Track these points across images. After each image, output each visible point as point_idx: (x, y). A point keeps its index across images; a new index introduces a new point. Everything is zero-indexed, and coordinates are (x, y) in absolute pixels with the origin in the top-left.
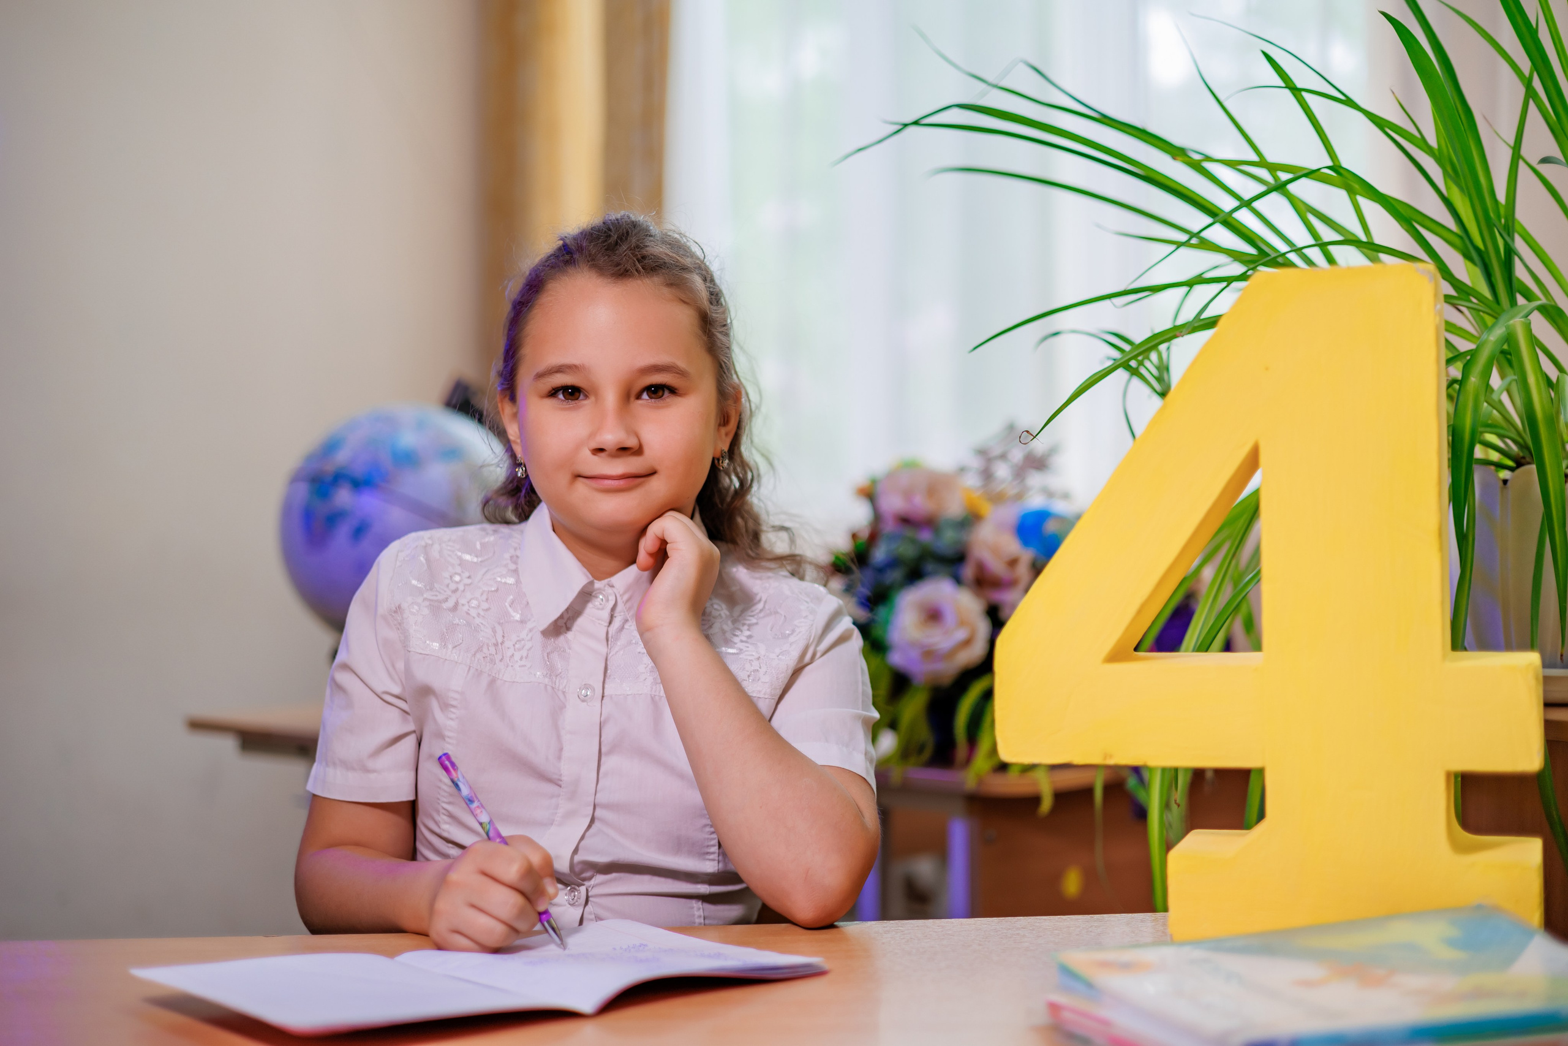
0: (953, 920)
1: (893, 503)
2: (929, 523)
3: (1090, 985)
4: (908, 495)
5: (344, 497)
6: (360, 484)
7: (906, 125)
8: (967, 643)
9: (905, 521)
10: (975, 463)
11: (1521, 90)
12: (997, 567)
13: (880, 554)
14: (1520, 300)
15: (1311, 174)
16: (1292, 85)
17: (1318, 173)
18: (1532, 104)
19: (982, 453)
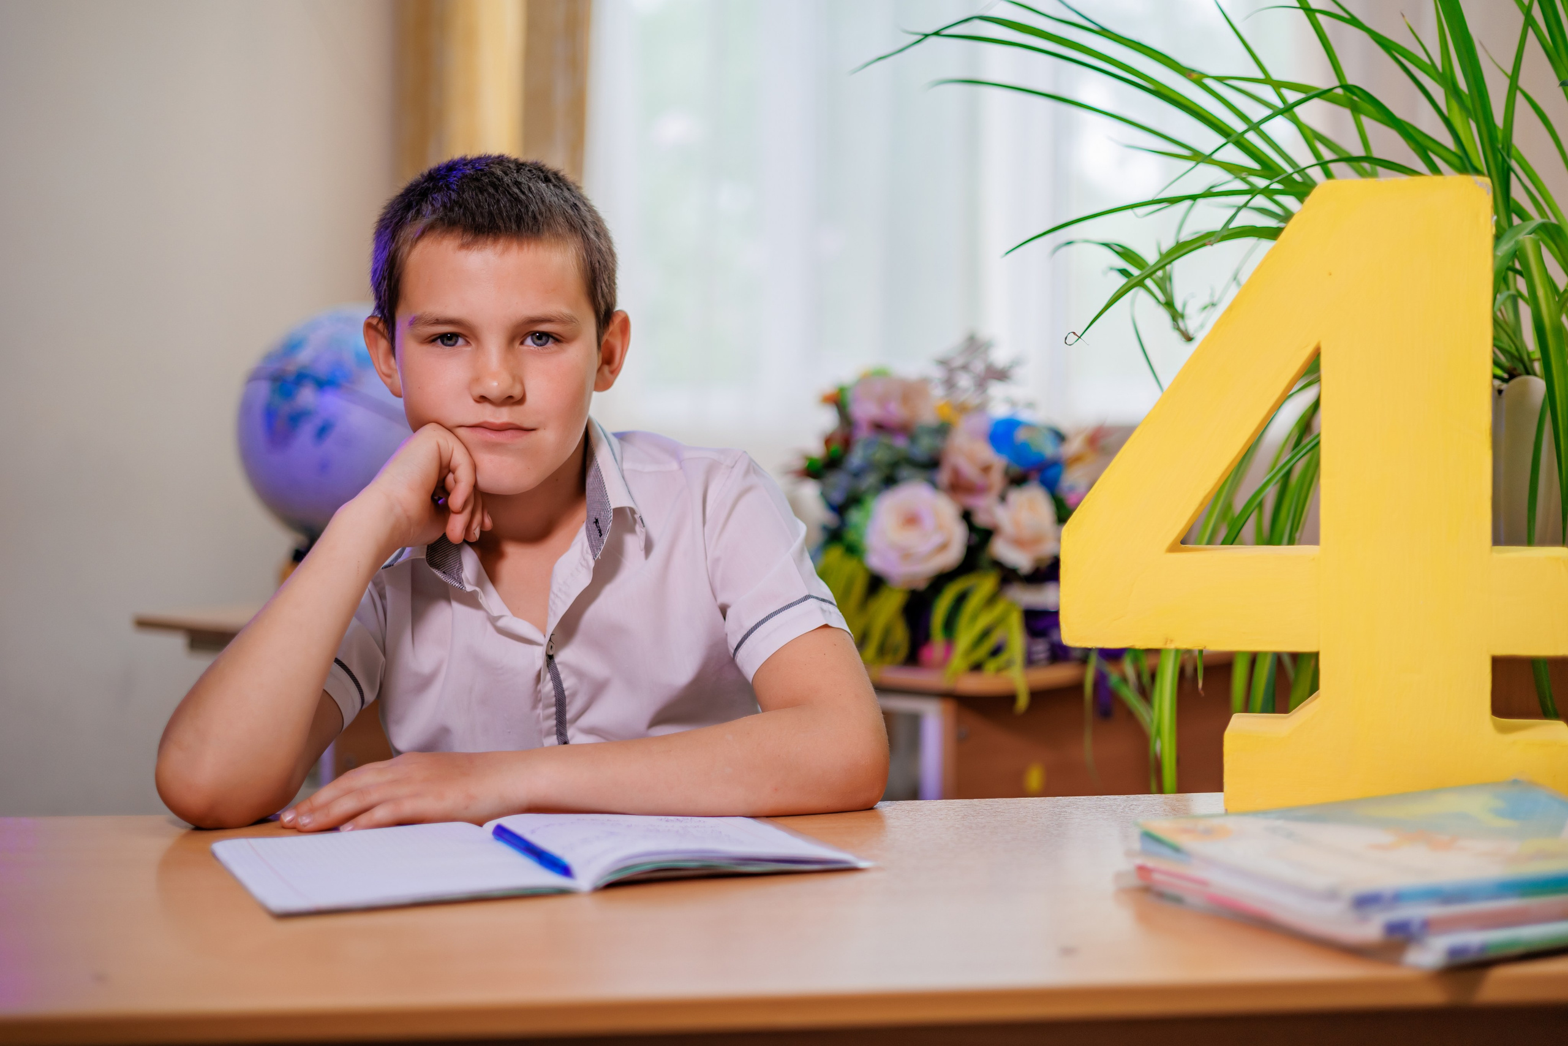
0: (996, 799)
1: (865, 410)
2: (905, 430)
3: (1177, 849)
4: (883, 401)
5: (307, 396)
6: (323, 384)
7: (926, 36)
8: (943, 547)
9: (880, 427)
10: (937, 373)
11: (1521, 18)
12: (970, 472)
13: (856, 458)
14: (1516, 220)
15: (1322, 94)
16: (1306, 6)
17: (1329, 94)
18: (1530, 32)
19: (943, 363)
